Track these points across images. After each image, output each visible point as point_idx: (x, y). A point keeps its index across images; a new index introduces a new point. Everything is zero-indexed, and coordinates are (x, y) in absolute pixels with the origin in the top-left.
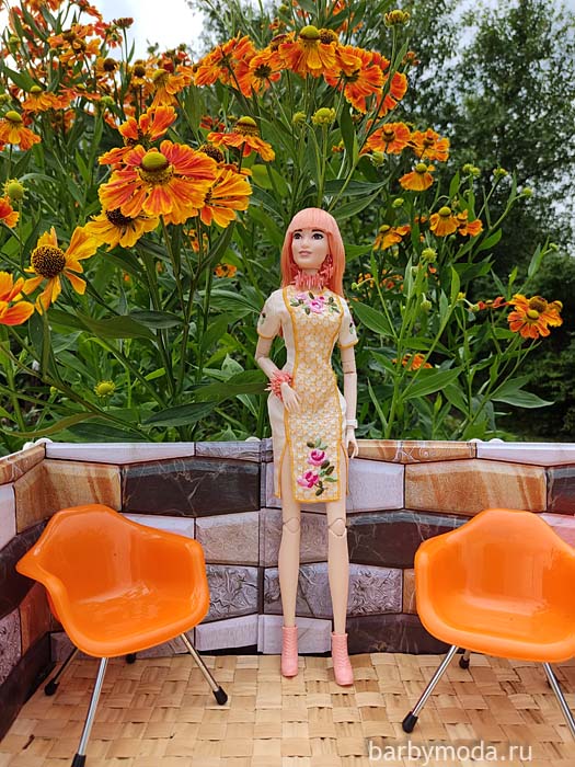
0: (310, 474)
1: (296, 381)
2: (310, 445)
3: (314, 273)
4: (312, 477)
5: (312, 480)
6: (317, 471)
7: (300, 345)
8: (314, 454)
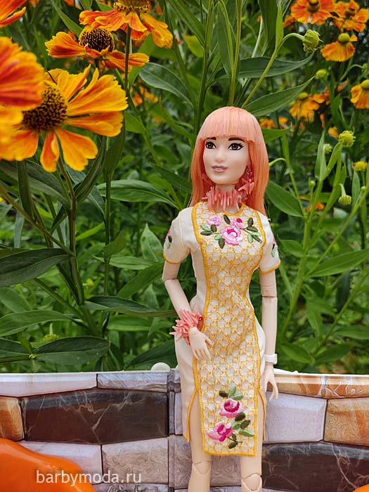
0: (222, 427)
1: (207, 322)
2: (223, 395)
3: (230, 189)
4: (224, 430)
5: (223, 433)
6: (229, 423)
7: (213, 281)
8: (227, 405)
